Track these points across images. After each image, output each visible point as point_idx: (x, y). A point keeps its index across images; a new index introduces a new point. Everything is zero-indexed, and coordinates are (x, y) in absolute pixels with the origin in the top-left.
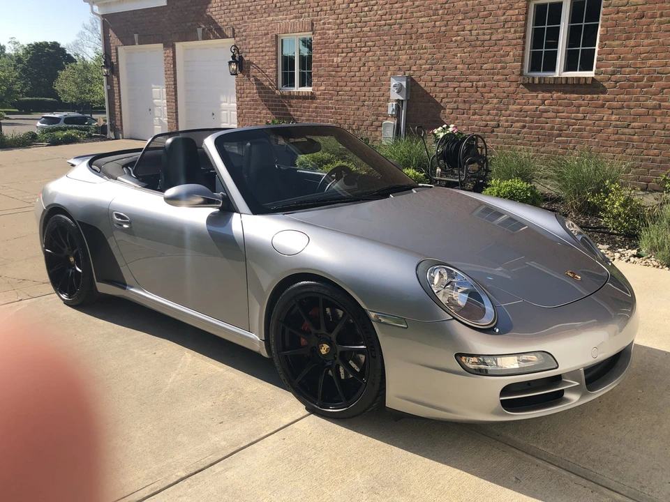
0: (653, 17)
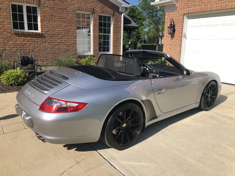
0: (55, 16)
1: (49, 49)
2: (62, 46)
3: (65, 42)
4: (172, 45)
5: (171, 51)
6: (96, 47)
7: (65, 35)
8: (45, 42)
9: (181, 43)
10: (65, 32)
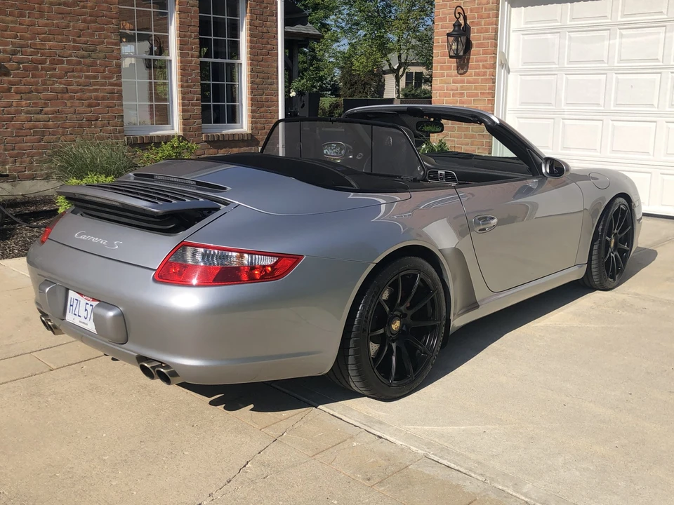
1: (23, 116)
2: (69, 104)
3: (82, 91)
4: (462, 95)
6: (192, 105)
7: (79, 63)
8: (9, 90)
9: (493, 88)
10: (82, 52)
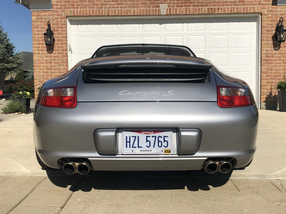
4: (51, 63)
5: (52, 73)
9: (67, 60)
